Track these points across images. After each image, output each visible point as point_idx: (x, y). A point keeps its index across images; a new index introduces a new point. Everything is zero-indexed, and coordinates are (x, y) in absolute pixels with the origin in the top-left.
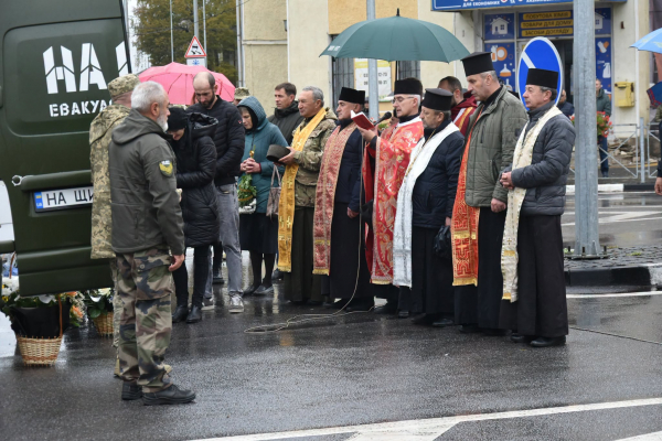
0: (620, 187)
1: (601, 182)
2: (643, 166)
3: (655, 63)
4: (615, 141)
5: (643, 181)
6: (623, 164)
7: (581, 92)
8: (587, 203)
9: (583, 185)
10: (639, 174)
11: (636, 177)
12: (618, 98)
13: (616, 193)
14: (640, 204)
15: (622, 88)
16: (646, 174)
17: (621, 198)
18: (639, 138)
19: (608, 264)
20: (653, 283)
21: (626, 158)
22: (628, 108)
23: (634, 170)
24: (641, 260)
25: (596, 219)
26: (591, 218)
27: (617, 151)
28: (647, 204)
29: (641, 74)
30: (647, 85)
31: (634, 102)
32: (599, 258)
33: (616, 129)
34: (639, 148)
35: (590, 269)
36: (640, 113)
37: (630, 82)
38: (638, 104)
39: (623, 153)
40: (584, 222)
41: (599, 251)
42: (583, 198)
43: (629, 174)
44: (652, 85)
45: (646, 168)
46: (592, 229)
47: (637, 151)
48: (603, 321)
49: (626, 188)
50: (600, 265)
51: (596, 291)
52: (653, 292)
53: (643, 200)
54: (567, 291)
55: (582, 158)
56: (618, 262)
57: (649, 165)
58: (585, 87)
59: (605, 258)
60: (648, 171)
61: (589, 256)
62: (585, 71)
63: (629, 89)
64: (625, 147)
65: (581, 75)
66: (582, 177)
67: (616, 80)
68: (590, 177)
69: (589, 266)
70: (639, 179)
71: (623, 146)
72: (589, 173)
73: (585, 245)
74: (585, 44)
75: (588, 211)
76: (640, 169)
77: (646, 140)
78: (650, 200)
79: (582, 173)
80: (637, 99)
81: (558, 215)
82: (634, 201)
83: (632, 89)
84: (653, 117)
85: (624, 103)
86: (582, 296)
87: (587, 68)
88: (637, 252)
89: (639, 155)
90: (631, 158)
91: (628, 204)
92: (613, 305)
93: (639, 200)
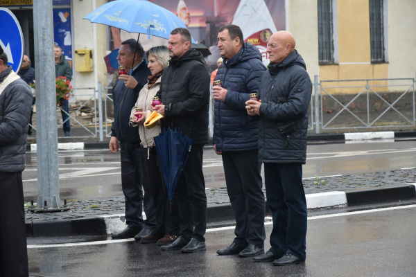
0: (81, 145)
1: (61, 141)
2: (101, 126)
3: (111, 33)
4: (77, 103)
5: (101, 139)
6: (83, 125)
7: (41, 59)
8: (48, 160)
9: (44, 144)
10: (98, 133)
11: (95, 136)
12: (78, 64)
13: (77, 151)
14: (99, 160)
15: (82, 55)
16: (104, 133)
17: (82, 155)
18: (97, 101)
19: (67, 216)
20: (109, 232)
21: (87, 119)
22: (87, 73)
23: (93, 130)
24: (97, 212)
25: (57, 175)
26: (53, 175)
27: (78, 113)
28: (105, 160)
29: (98, 42)
30: (105, 52)
31: (93, 67)
32: (60, 211)
33: (76, 93)
34: (97, 109)
35: (52, 221)
36: (99, 78)
37: (89, 49)
38: (96, 70)
39: (83, 114)
40: (46, 178)
41: (60, 204)
42: (44, 156)
43: (89, 134)
44: (109, 52)
45: (104, 128)
46: (53, 184)
47: (95, 113)
48: (64, 267)
49: (87, 146)
50: (61, 217)
51: (56, 241)
52: (109, 241)
53: (102, 157)
54: (28, 241)
55: (43, 120)
56: (77, 214)
57: (106, 126)
58: (44, 54)
59: (65, 211)
60: (106, 131)
61: (51, 208)
62: (44, 40)
63: (88, 55)
64: (85, 109)
65: (41, 43)
66: (44, 137)
67: (76, 47)
68: (50, 136)
69: (51, 218)
70: (98, 138)
71: (83, 108)
72: (50, 132)
73: (47, 199)
74: (44, 15)
75: (49, 168)
76: (98, 129)
77: (103, 102)
78: (108, 157)
79: (43, 133)
80: (96, 64)
81: (20, 172)
82: (94, 158)
83: (91, 56)
84: (110, 81)
85: (83, 69)
86: (44, 246)
87: (46, 37)
88: (95, 205)
89: (98, 116)
90: (91, 119)
91: (88, 161)
92: (72, 254)
93: (99, 157)
